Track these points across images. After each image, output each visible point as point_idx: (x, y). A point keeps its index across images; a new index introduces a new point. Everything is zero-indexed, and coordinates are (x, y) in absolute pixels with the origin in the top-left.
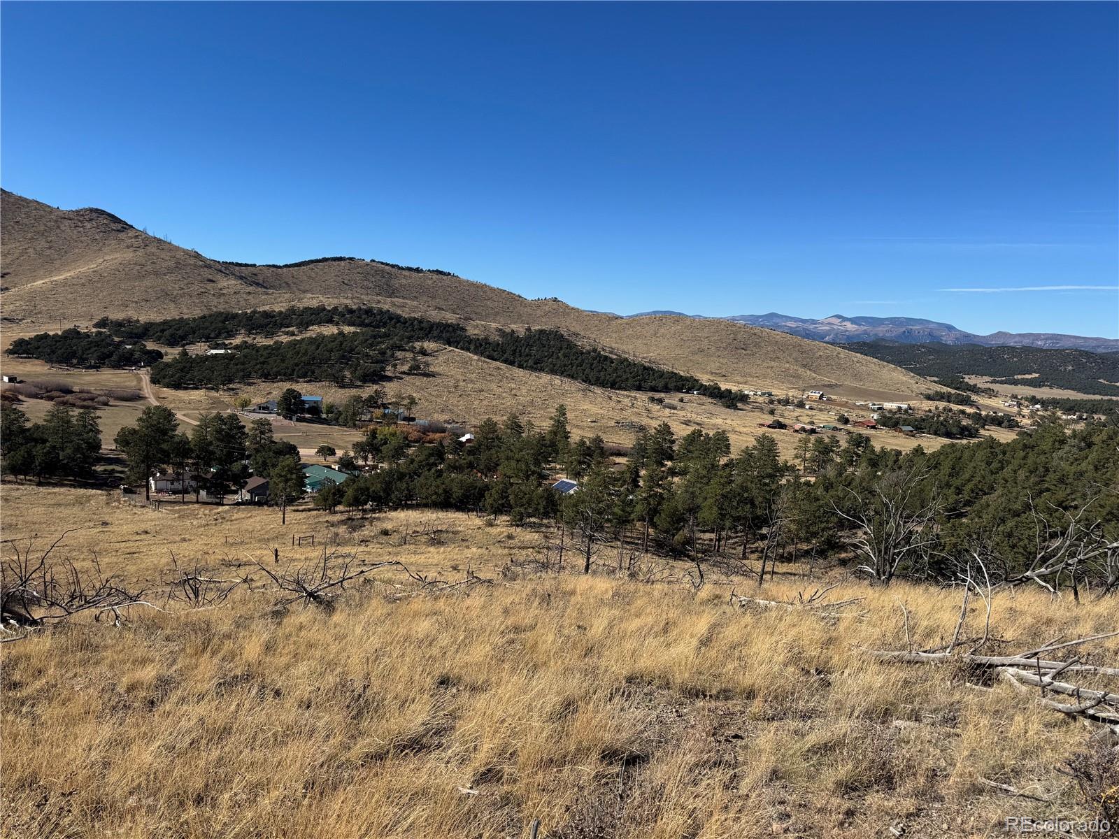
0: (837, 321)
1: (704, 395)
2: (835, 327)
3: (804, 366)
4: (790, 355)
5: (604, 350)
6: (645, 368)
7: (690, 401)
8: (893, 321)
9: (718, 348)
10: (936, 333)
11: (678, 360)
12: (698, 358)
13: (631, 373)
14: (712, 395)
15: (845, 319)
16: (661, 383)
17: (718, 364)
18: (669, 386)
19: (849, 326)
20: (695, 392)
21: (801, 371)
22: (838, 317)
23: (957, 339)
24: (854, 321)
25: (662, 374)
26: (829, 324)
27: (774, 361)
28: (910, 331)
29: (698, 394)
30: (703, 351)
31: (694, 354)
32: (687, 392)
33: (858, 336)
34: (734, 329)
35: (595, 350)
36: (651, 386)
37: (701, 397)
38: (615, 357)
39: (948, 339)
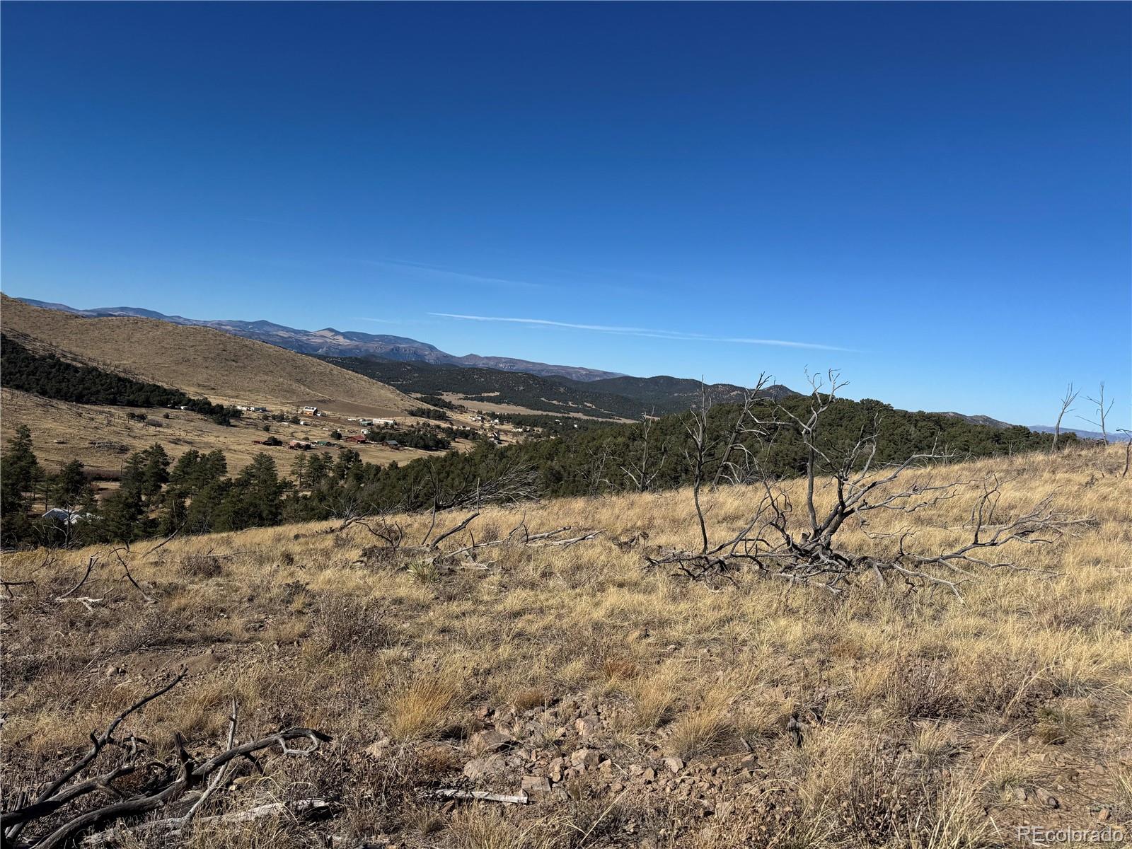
0: (330, 334)
1: (192, 410)
2: (328, 340)
3: (298, 381)
4: (284, 369)
5: (64, 356)
6: (120, 379)
7: (177, 417)
8: (383, 338)
9: (206, 359)
10: (420, 352)
11: (159, 370)
12: (183, 368)
13: (102, 385)
14: (201, 411)
15: (337, 333)
16: (142, 397)
17: (205, 376)
18: (151, 400)
19: (341, 340)
20: (182, 408)
21: (295, 386)
22: (331, 330)
23: (438, 358)
24: (345, 335)
25: (141, 387)
26: (322, 336)
27: (267, 374)
28: (398, 349)
29: (185, 409)
30: (188, 360)
31: (178, 363)
32: (173, 407)
33: (351, 350)
34: (223, 339)
35: (52, 356)
36: (128, 400)
37: (189, 412)
38: (80, 365)
39: (431, 359)
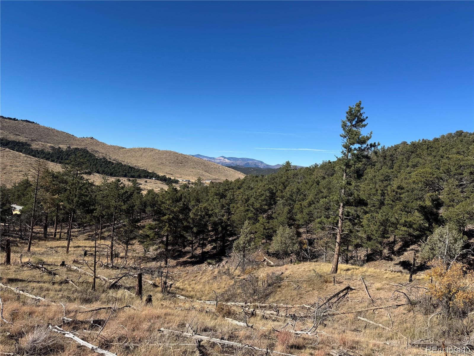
1: (158, 180)
2: (222, 161)
10: (257, 164)
12: (160, 167)
13: (122, 169)
14: (161, 180)
15: (226, 158)
17: (169, 169)
21: (204, 173)
22: (223, 157)
23: (264, 166)
24: (229, 159)
25: (138, 170)
28: (248, 163)
29: (155, 179)
30: (163, 163)
32: (150, 179)
34: (177, 155)
35: (104, 158)
39: (261, 166)
